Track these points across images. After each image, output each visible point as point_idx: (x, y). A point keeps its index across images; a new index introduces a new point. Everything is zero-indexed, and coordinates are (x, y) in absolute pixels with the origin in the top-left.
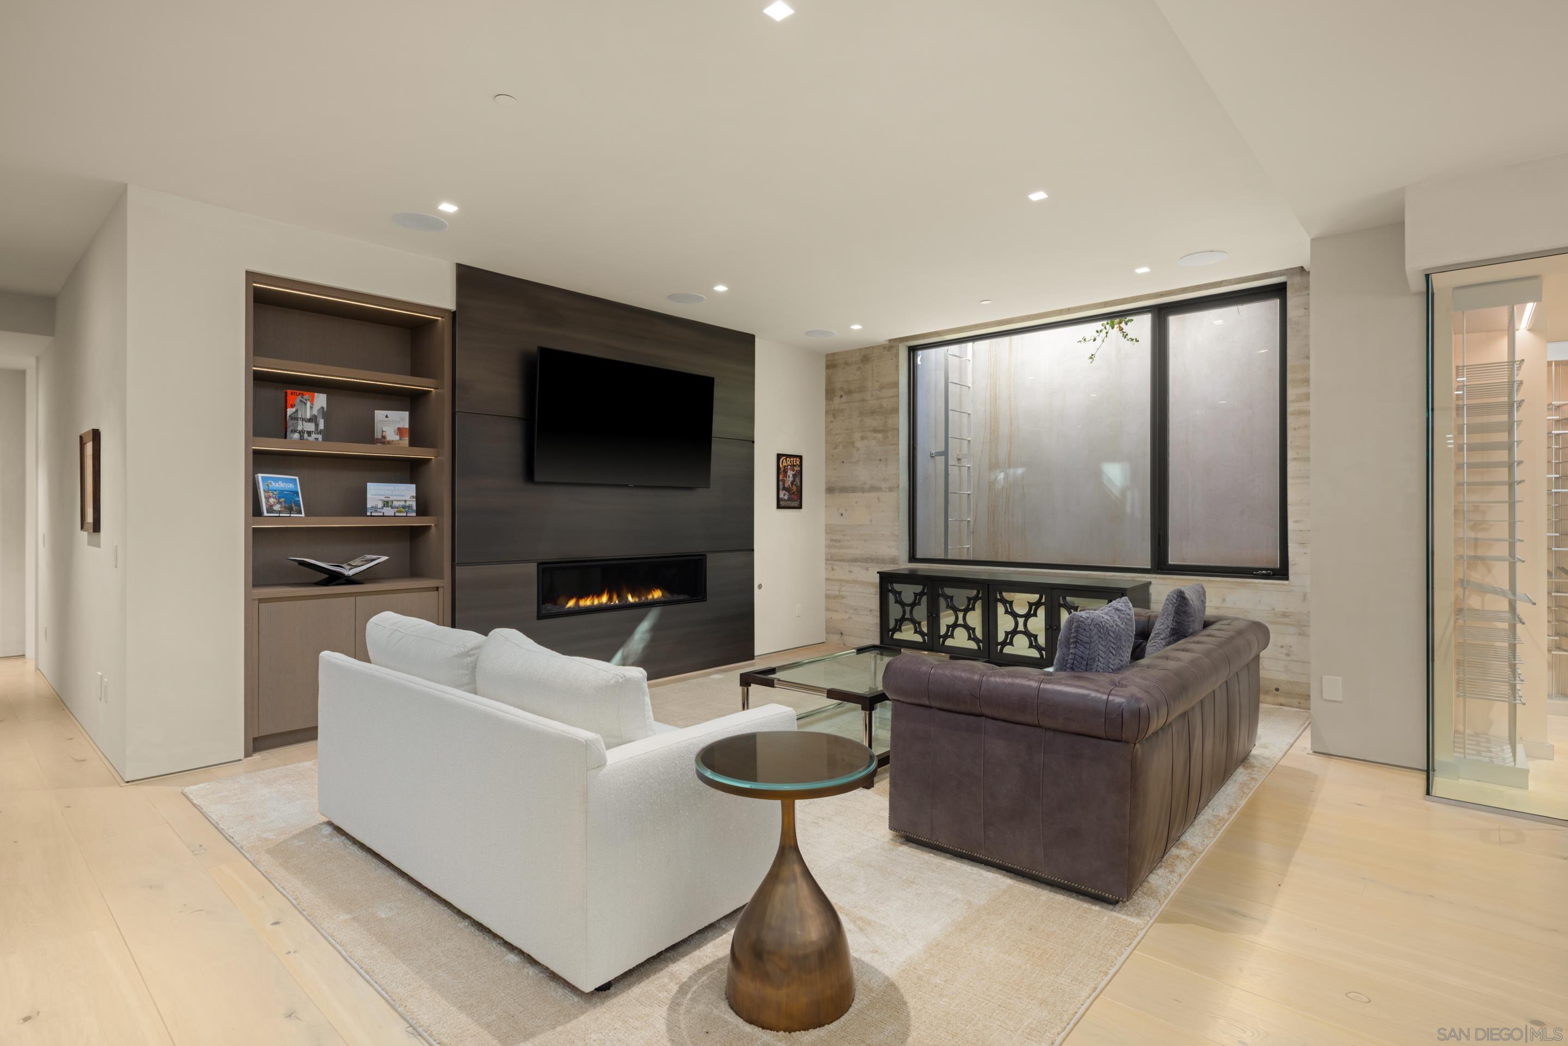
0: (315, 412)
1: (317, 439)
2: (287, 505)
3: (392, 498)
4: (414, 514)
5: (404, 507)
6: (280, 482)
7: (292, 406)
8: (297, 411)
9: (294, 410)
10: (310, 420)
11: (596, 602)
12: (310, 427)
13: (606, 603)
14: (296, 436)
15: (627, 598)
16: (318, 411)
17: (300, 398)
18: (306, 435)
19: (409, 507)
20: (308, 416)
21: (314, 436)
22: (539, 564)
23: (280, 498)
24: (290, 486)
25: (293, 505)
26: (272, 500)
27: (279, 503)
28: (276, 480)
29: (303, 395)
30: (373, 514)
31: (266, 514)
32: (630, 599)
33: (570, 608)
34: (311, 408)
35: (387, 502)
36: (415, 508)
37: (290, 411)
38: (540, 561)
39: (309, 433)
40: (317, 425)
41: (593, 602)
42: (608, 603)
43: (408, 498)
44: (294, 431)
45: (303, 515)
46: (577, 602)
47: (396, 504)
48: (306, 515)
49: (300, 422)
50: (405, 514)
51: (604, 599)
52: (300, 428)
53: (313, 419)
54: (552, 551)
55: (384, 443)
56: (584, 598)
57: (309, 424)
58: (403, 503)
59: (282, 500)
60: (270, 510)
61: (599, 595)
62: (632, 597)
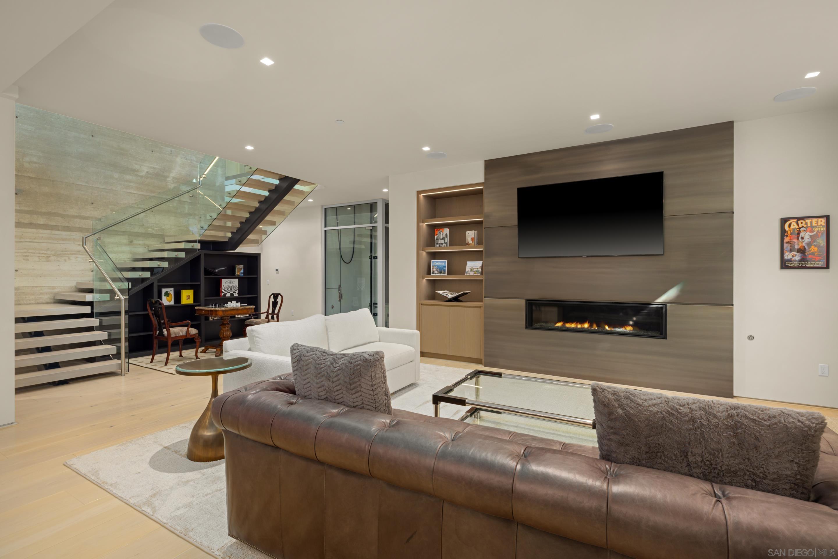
0: (444, 236)
1: (444, 246)
2: (440, 271)
3: (474, 268)
4: (479, 274)
5: (477, 271)
6: (439, 263)
7: (437, 235)
8: (438, 236)
9: (437, 236)
10: (442, 239)
11: (579, 326)
12: (442, 242)
13: (587, 328)
14: (438, 245)
15: (605, 327)
16: (445, 235)
17: (439, 231)
18: (441, 245)
19: (478, 271)
20: (442, 238)
21: (443, 245)
22: (527, 300)
23: (437, 268)
24: (443, 264)
25: (442, 271)
26: (434, 269)
27: (437, 270)
28: (437, 262)
29: (440, 230)
30: (467, 274)
31: (431, 274)
32: (607, 328)
33: (558, 327)
34: (443, 234)
35: (472, 269)
36: (480, 272)
37: (436, 237)
38: (527, 299)
39: (442, 244)
40: (444, 241)
41: (577, 326)
42: (590, 328)
43: (478, 267)
44: (437, 244)
45: (446, 274)
46: (564, 325)
47: (474, 270)
48: (448, 274)
49: (439, 240)
50: (476, 274)
51: (586, 325)
52: (439, 243)
53: (443, 239)
54: (536, 294)
55: (468, 245)
56: (570, 323)
57: (442, 240)
58: (476, 270)
59: (438, 269)
60: (433, 273)
61: (582, 322)
62: (609, 327)
